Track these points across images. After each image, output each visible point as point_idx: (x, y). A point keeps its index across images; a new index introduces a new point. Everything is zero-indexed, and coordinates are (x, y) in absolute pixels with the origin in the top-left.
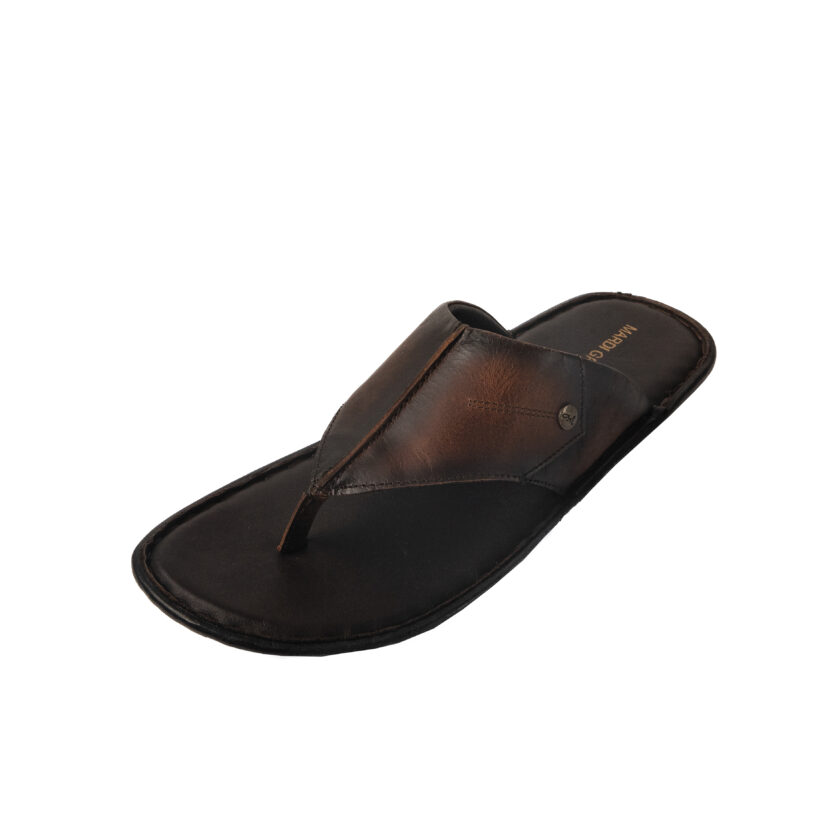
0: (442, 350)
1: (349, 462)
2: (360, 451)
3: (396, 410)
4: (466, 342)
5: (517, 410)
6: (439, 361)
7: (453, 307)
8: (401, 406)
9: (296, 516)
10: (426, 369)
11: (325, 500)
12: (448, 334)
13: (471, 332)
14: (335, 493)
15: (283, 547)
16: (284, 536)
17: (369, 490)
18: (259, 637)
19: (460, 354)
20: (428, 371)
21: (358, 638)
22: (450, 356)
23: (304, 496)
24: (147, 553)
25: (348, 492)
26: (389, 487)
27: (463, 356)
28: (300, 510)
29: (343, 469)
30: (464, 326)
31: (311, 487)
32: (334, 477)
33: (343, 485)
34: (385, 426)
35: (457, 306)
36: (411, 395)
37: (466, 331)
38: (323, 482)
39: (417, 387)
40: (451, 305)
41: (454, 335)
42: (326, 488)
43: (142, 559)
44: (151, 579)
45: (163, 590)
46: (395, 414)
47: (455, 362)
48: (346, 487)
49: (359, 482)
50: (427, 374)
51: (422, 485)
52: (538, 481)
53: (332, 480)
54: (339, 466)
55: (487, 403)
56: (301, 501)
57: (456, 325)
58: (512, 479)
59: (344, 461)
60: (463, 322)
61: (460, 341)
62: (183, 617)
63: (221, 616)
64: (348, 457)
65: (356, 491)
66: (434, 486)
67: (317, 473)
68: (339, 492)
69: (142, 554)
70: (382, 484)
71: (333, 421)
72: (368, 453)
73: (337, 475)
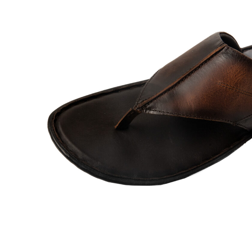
0: (212, 54)
1: (155, 99)
2: (162, 94)
3: (183, 78)
4: (224, 53)
5: (240, 91)
6: (209, 59)
7: (222, 34)
8: (186, 77)
9: (126, 116)
10: (202, 62)
11: (140, 113)
12: (217, 47)
13: (228, 48)
14: (146, 111)
15: (117, 127)
16: (119, 123)
17: (161, 114)
18: (94, 169)
19: (220, 58)
20: (203, 63)
21: (139, 180)
22: (215, 58)
23: (131, 110)
24: (55, 117)
25: (152, 112)
26: (171, 115)
27: (221, 60)
28: (127, 115)
29: (151, 101)
30: (225, 45)
31: (135, 106)
32: (146, 104)
33: (150, 109)
34: (176, 85)
35: (224, 35)
36: (192, 72)
37: (226, 47)
38: (141, 105)
39: (195, 70)
40: (221, 33)
41: (219, 48)
42: (142, 108)
43: (53, 119)
44: (53, 130)
45: (58, 136)
46: (182, 80)
47: (217, 62)
48: (151, 110)
49: (157, 109)
50: (202, 64)
51: (187, 117)
52: (241, 125)
53: (145, 106)
54: (150, 99)
55: (227, 85)
56: (129, 111)
57: (222, 43)
58: (229, 122)
59: (153, 97)
60: (225, 43)
61: (221, 52)
62: (63, 151)
63: (80, 154)
64: (155, 96)
65: (155, 113)
66: (193, 119)
67: (139, 100)
68: (148, 111)
69: (53, 116)
70: (168, 113)
71: (153, 76)
72: (165, 96)
73: (148, 103)
